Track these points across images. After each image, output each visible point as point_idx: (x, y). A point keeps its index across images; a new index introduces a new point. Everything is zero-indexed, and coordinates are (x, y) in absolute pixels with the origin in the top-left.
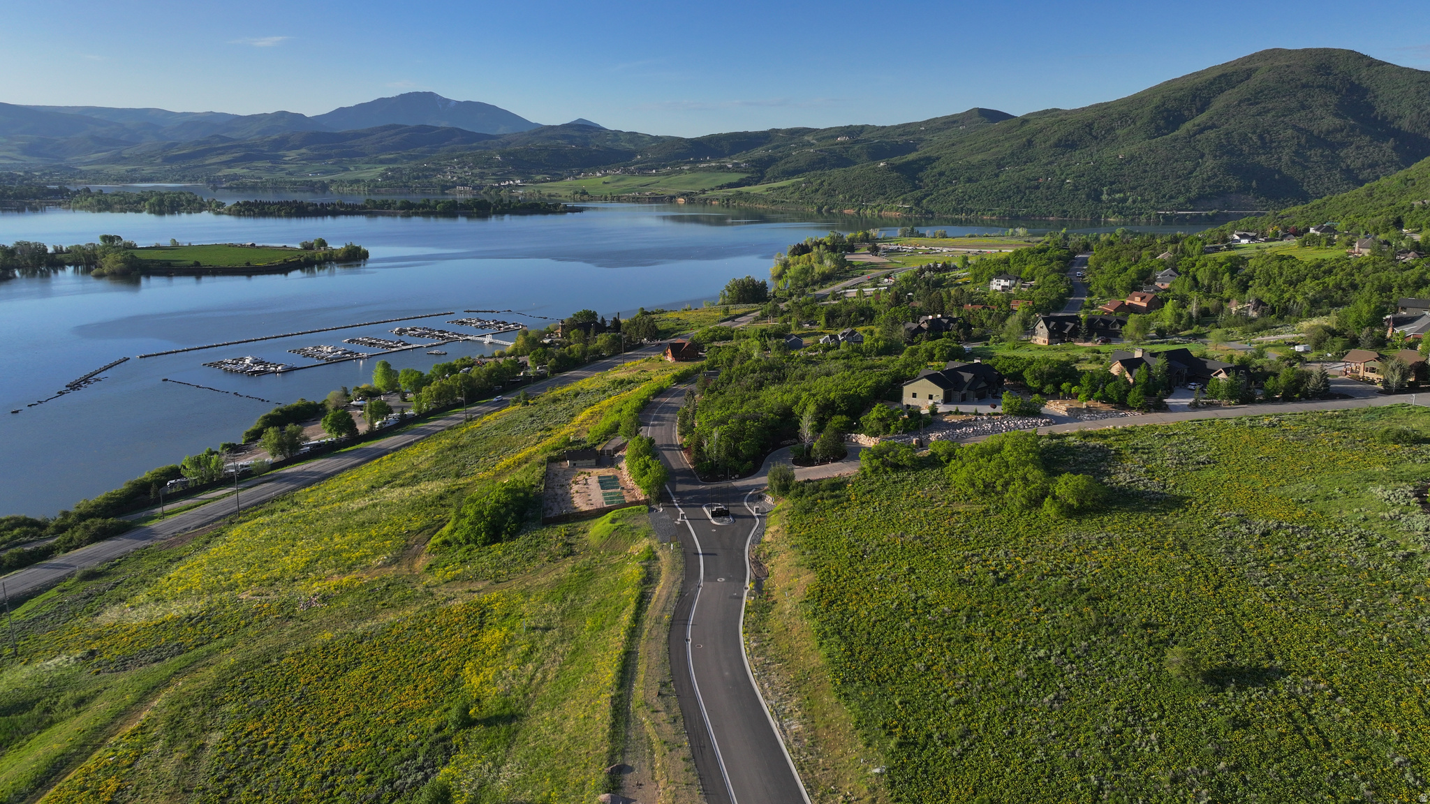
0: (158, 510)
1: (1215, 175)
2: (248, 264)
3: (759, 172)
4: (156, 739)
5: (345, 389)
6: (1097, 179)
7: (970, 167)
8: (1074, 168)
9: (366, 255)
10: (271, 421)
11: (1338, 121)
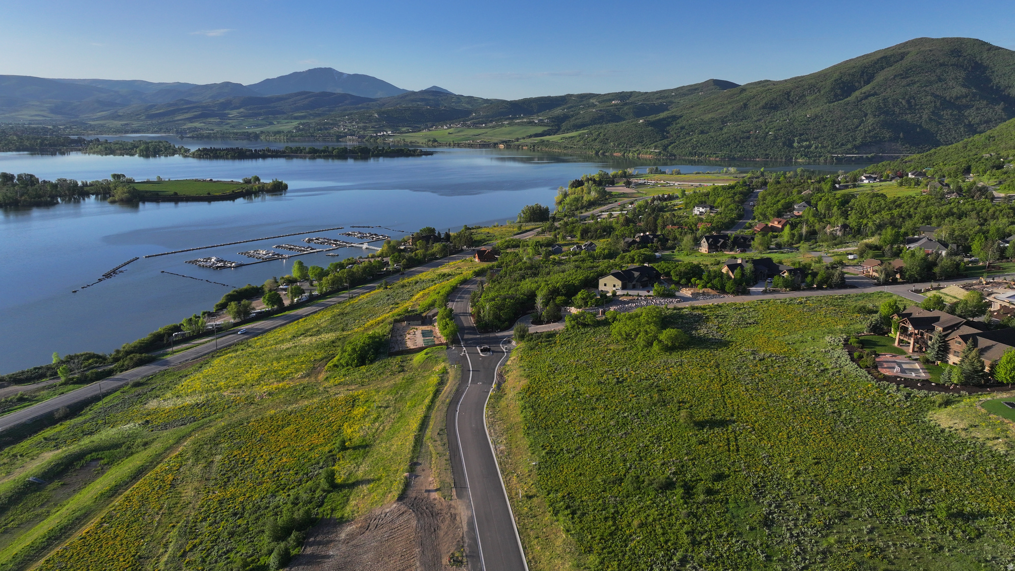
0: (170, 350)
1: (874, 129)
2: (209, 194)
3: (557, 125)
4: (188, 459)
5: (275, 278)
6: (791, 132)
7: (703, 123)
8: (775, 124)
9: (286, 187)
10: (231, 298)
11: (964, 90)
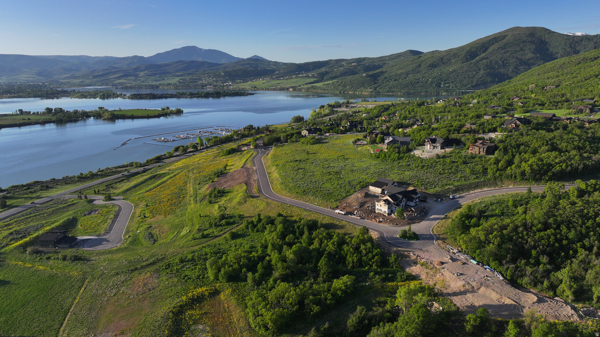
0: (164, 160)
1: (483, 77)
2: (148, 115)
3: (322, 77)
6: (440, 79)
7: (397, 75)
9: (182, 111)
10: (177, 149)
11: (533, 55)
